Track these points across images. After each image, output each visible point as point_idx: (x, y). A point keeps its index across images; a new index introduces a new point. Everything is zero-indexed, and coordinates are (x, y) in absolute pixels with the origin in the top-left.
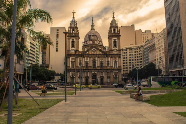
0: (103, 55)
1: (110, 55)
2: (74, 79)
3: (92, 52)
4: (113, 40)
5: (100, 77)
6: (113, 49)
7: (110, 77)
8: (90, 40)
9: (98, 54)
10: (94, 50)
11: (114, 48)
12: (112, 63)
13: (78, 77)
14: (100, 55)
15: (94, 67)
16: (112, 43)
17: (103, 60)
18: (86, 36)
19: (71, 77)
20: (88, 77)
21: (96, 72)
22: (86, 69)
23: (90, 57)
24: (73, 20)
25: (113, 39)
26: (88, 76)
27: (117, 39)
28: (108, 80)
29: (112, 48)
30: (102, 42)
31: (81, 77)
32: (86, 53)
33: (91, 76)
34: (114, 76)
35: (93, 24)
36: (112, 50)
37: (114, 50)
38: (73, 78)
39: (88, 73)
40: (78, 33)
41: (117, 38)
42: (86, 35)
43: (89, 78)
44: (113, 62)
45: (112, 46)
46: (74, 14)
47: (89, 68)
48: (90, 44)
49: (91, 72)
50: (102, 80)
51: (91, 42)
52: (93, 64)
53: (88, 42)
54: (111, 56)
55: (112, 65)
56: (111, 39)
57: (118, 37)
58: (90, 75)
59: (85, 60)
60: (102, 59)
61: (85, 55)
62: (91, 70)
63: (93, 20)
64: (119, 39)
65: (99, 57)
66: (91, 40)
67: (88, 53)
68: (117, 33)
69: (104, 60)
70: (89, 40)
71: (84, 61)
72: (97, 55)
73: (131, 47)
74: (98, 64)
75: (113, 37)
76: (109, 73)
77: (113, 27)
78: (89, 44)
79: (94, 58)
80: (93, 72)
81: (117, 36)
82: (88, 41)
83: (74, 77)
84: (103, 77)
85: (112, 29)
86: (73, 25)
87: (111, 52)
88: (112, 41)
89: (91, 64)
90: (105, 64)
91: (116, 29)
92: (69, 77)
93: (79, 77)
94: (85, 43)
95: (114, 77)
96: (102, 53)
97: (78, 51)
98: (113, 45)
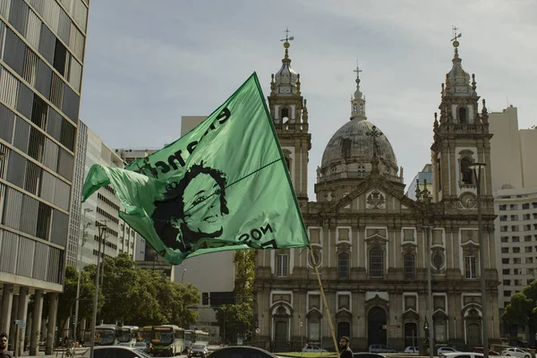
0: (414, 217)
1: (445, 218)
2: (286, 323)
3: (368, 206)
4: (458, 157)
5: (404, 316)
6: (459, 192)
7: (446, 318)
8: (348, 159)
9: (394, 216)
10: (376, 195)
11: (466, 190)
12: (456, 255)
13: (303, 315)
14: (403, 216)
15: (372, 273)
16: (453, 167)
17: (415, 243)
18: (330, 145)
19: (274, 312)
20: (350, 316)
21: (384, 295)
22: (342, 279)
23: (358, 228)
24: (285, 71)
25: (459, 149)
26: (351, 311)
27: (474, 149)
28: (440, 329)
29: (454, 189)
30: (396, 169)
31: (320, 316)
32: (341, 211)
33: (362, 311)
34: (466, 314)
35: (358, 94)
36: (454, 200)
37: (462, 195)
38: (281, 319)
39: (348, 296)
40: (306, 124)
41: (476, 145)
42: (332, 141)
43: (355, 319)
44: (461, 250)
45: (453, 178)
46: (287, 45)
47: (354, 277)
48: (351, 175)
49: (364, 292)
50: (410, 328)
51: (353, 167)
52: (371, 260)
53: (339, 168)
54: (448, 222)
55: (457, 263)
56: (451, 148)
57: (480, 141)
58: (357, 307)
59: (338, 242)
60: (410, 234)
61: (337, 217)
62: (362, 282)
63: (358, 81)
64: (485, 149)
65: (395, 229)
66: (355, 161)
67: (350, 210)
68: (475, 126)
69: (420, 241)
70: (346, 158)
71: (334, 245)
72: (387, 216)
73: (509, 197)
74: (392, 259)
75: (458, 141)
76: (443, 297)
77: (457, 99)
78: (344, 176)
79: (377, 231)
80: (370, 295)
81: (476, 137)
82: (340, 163)
83: (287, 316)
84: (417, 317)
85: (454, 108)
86: (285, 91)
87: (449, 207)
88: (453, 157)
89: (360, 259)
90: (423, 261)
91: (470, 107)
92: (266, 314)
93: (308, 316)
94: (328, 173)
95: (463, 318)
96: (409, 212)
97: (307, 199)
98: (458, 176)
